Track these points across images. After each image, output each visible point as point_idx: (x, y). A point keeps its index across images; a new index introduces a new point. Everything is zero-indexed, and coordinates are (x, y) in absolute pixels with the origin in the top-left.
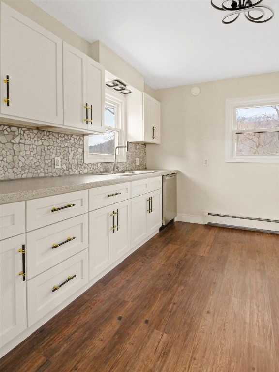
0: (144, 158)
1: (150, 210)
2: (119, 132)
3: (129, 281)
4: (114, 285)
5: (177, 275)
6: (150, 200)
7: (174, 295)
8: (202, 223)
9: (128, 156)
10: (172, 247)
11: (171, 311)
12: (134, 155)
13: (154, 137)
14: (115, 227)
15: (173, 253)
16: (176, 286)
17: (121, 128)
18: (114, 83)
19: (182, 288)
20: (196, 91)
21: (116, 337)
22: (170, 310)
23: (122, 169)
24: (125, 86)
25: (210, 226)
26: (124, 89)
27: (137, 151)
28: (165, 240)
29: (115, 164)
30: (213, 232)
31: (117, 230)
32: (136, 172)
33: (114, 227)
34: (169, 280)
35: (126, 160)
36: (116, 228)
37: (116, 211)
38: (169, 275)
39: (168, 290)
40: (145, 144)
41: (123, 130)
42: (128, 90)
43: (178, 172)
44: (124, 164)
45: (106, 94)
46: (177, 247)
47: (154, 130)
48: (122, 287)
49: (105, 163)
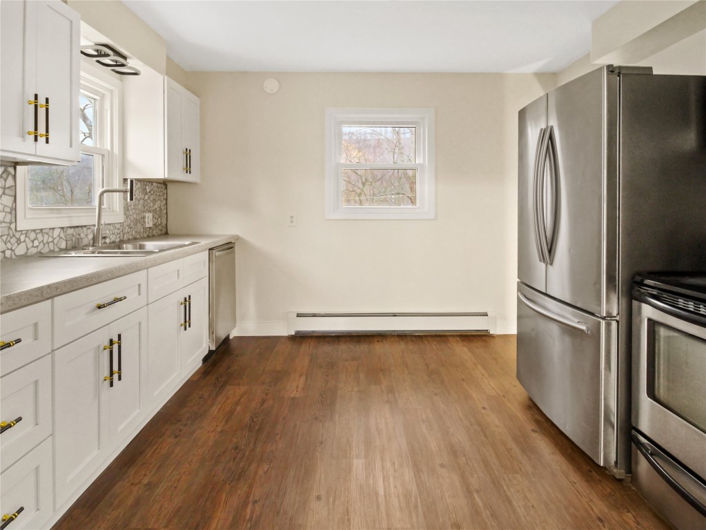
0: (163, 213)
1: (187, 323)
2: (106, 156)
3: (151, 486)
5: (252, 445)
6: (187, 302)
7: (251, 487)
8: (285, 333)
9: (126, 208)
10: (234, 392)
11: (250, 519)
12: (140, 207)
13: (188, 169)
14: (114, 374)
15: (237, 403)
16: (253, 467)
17: (109, 148)
18: (97, 51)
19: (266, 467)
20: (271, 86)
22: (248, 517)
23: (113, 238)
24: (125, 58)
25: (300, 338)
26: (123, 65)
27: (147, 197)
28: (217, 379)
29: (98, 230)
30: (306, 348)
31: (120, 379)
32: (150, 245)
33: (112, 374)
34: (237, 459)
35: (121, 219)
36: (115, 376)
37: (115, 339)
38: (236, 448)
39: (239, 479)
40: (164, 183)
41: (116, 151)
42: (131, 68)
43: (238, 238)
44: (118, 226)
45: (82, 74)
46: (243, 389)
47: (188, 154)
48: (137, 503)
49: (71, 227)
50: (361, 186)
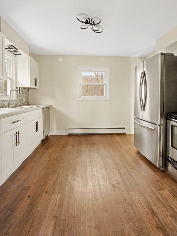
0: (28, 98)
1: (37, 130)
2: (11, 80)
3: (29, 175)
4: (19, 179)
5: (58, 164)
6: (37, 123)
7: (58, 174)
8: (65, 134)
9: (17, 96)
10: (51, 150)
11: (59, 183)
12: (21, 96)
13: (36, 84)
15: (52, 153)
16: (59, 169)
17: (12, 78)
18: (9, 47)
19: (62, 170)
20: (61, 59)
21: (30, 207)
22: (58, 182)
23: (13, 105)
24: (17, 50)
25: (70, 135)
26: (17, 52)
27: (23, 93)
28: (46, 147)
29: (10, 102)
30: (72, 138)
31: (19, 144)
32: (25, 107)
34: (54, 168)
35: (16, 99)
36: (18, 143)
37: (18, 132)
38: (53, 165)
39: (55, 173)
40: (28, 89)
41: (14, 78)
42: (19, 53)
43: (51, 106)
44: (15, 101)
46: (54, 149)
47: (36, 80)
48: (25, 179)
49: (2, 101)
50: (86, 92)
